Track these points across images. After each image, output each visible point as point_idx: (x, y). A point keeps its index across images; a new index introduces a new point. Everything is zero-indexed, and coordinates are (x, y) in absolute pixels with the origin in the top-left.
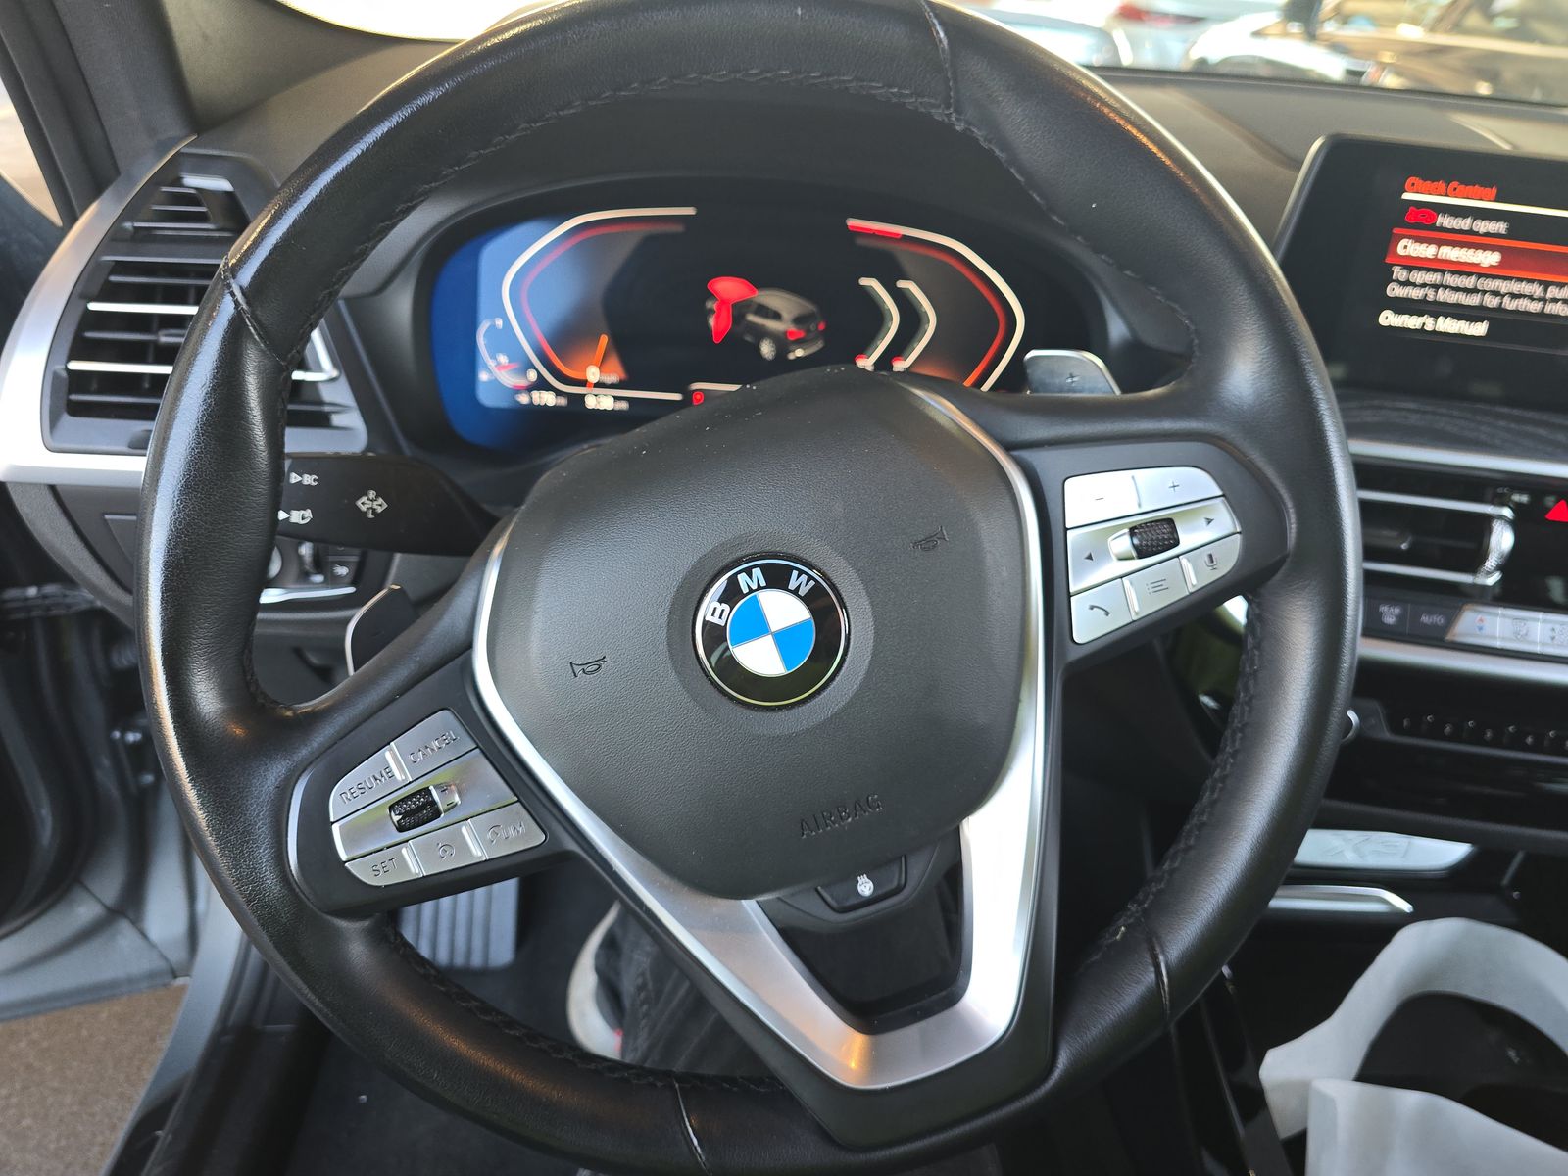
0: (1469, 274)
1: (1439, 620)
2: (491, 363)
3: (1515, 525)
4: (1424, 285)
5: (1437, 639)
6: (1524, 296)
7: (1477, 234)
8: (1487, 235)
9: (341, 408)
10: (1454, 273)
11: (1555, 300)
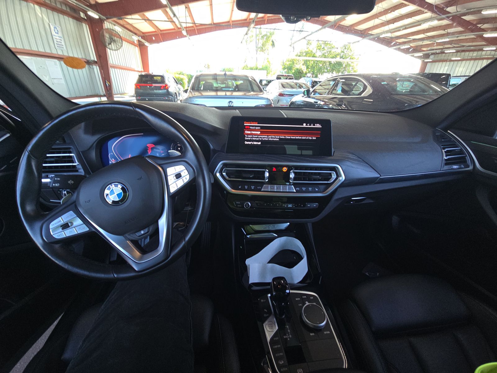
0: (256, 135)
1: (260, 188)
2: (111, 160)
3: (269, 172)
4: (250, 137)
5: (260, 190)
6: (265, 138)
7: (256, 129)
8: (258, 129)
9: (80, 169)
10: (254, 135)
11: (270, 138)
